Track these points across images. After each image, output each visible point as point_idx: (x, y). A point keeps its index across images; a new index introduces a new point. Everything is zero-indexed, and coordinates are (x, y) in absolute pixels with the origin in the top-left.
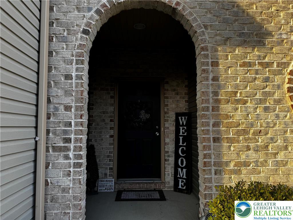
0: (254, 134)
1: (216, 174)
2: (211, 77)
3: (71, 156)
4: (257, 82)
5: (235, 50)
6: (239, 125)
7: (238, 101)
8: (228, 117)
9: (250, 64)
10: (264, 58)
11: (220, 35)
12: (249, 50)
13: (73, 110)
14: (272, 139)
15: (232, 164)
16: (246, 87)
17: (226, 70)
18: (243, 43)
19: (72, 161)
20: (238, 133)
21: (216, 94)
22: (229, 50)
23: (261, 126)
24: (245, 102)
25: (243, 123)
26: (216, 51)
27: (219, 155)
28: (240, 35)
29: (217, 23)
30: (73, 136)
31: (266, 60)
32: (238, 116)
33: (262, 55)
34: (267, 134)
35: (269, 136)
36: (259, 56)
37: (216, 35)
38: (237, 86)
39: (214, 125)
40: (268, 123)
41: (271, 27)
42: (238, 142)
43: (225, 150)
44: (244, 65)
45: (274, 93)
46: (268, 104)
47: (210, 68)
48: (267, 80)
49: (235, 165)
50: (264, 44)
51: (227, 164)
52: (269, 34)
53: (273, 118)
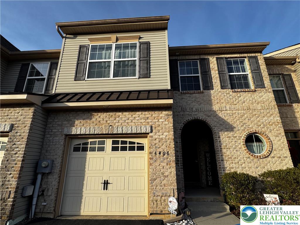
0: (234, 158)
1: (223, 171)
2: (218, 141)
4: (232, 142)
5: (224, 133)
6: (228, 156)
7: (227, 148)
8: (225, 153)
9: (230, 137)
10: (234, 135)
11: (219, 129)
12: (229, 133)
14: (240, 160)
15: (228, 168)
16: (229, 144)
17: (223, 139)
18: (227, 131)
20: (229, 158)
21: (220, 146)
22: (223, 133)
23: (236, 156)
24: (230, 149)
25: (230, 155)
26: (219, 133)
27: (224, 165)
28: (226, 128)
29: (218, 125)
31: (235, 136)
32: (228, 153)
33: (233, 134)
34: (238, 158)
35: (239, 159)
36: (232, 134)
37: (218, 129)
38: (226, 144)
39: (221, 156)
40: (238, 155)
41: (235, 125)
42: (229, 161)
43: (225, 163)
44: (228, 137)
45: (238, 146)
46: (237, 149)
47: (218, 138)
48: (236, 141)
50: (234, 131)
51: (226, 168)
52: (235, 128)
53: (239, 153)
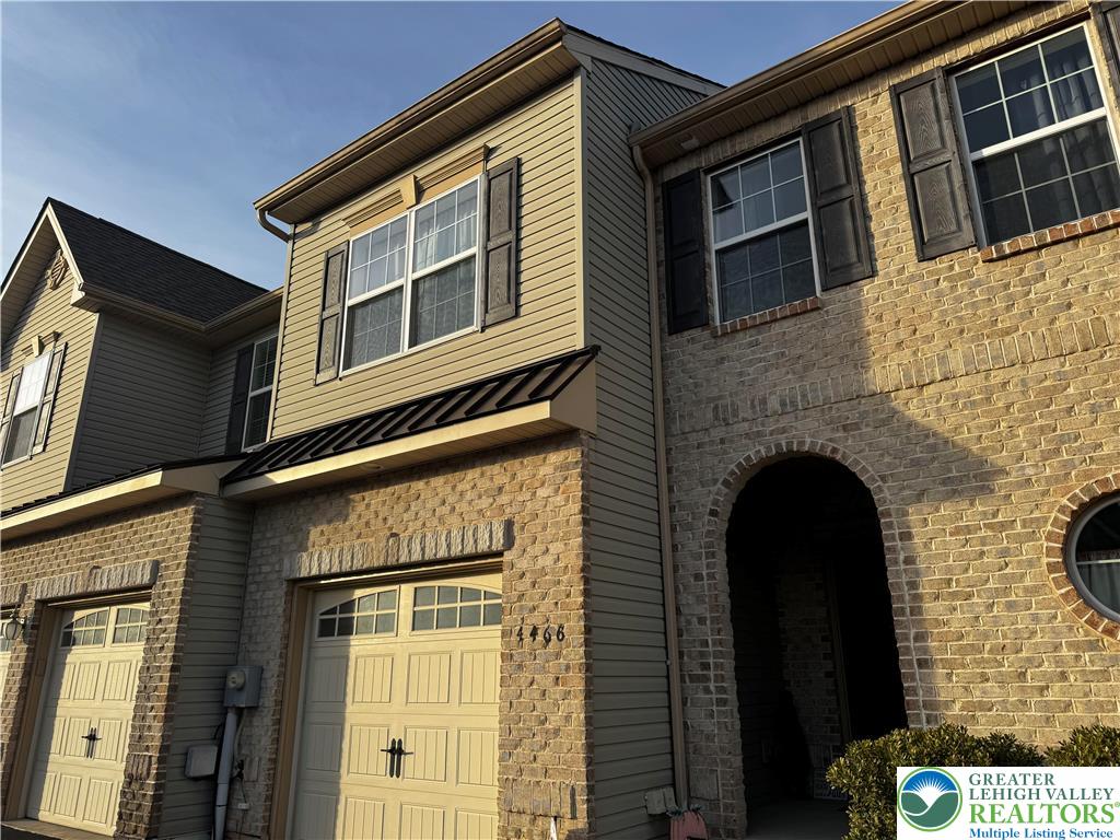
0: (991, 651)
1: (928, 722)
2: (902, 558)
3: (712, 688)
4: (986, 560)
5: (937, 510)
6: (961, 637)
7: (954, 595)
8: (938, 623)
9: (968, 529)
10: (995, 515)
11: (909, 487)
12: (965, 505)
13: (708, 622)
14: (1029, 660)
15: (958, 706)
16: (967, 570)
17: (926, 546)
18: (952, 495)
19: (714, 696)
20: (962, 650)
21: (913, 585)
22: (926, 510)
23: (1005, 636)
24: (969, 596)
25: (968, 633)
26: (906, 514)
27: (930, 691)
28: (944, 482)
29: (902, 469)
30: (711, 661)
31: (1000, 518)
32: (958, 621)
33: (990, 509)
34: (1019, 651)
35: (1024, 654)
36: (985, 513)
37: (903, 488)
38: (949, 570)
39: (916, 639)
40: (1017, 631)
41: (1001, 458)
42: (963, 666)
43: (941, 683)
44: (957, 531)
45: (1023, 576)
46: (1013, 598)
47: (899, 543)
48: (1004, 553)
49: (962, 709)
50: (992, 491)
51: (948, 705)
52: (1003, 472)
53: (1028, 620)
